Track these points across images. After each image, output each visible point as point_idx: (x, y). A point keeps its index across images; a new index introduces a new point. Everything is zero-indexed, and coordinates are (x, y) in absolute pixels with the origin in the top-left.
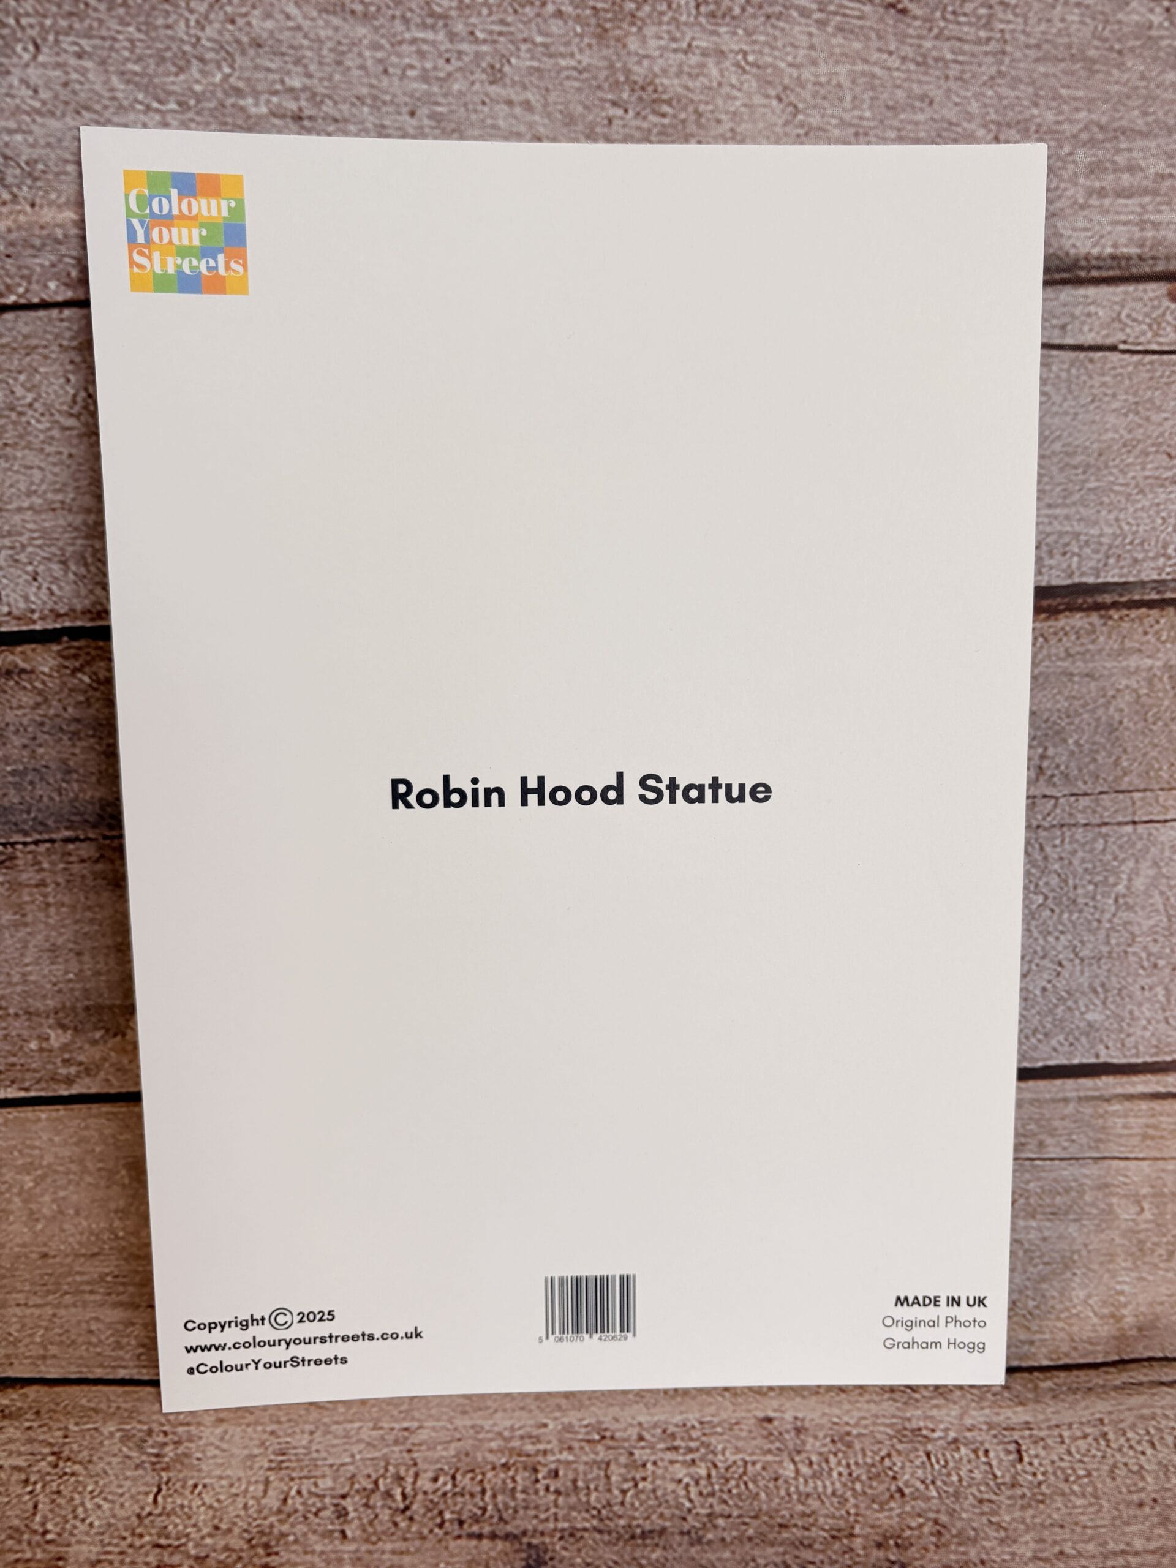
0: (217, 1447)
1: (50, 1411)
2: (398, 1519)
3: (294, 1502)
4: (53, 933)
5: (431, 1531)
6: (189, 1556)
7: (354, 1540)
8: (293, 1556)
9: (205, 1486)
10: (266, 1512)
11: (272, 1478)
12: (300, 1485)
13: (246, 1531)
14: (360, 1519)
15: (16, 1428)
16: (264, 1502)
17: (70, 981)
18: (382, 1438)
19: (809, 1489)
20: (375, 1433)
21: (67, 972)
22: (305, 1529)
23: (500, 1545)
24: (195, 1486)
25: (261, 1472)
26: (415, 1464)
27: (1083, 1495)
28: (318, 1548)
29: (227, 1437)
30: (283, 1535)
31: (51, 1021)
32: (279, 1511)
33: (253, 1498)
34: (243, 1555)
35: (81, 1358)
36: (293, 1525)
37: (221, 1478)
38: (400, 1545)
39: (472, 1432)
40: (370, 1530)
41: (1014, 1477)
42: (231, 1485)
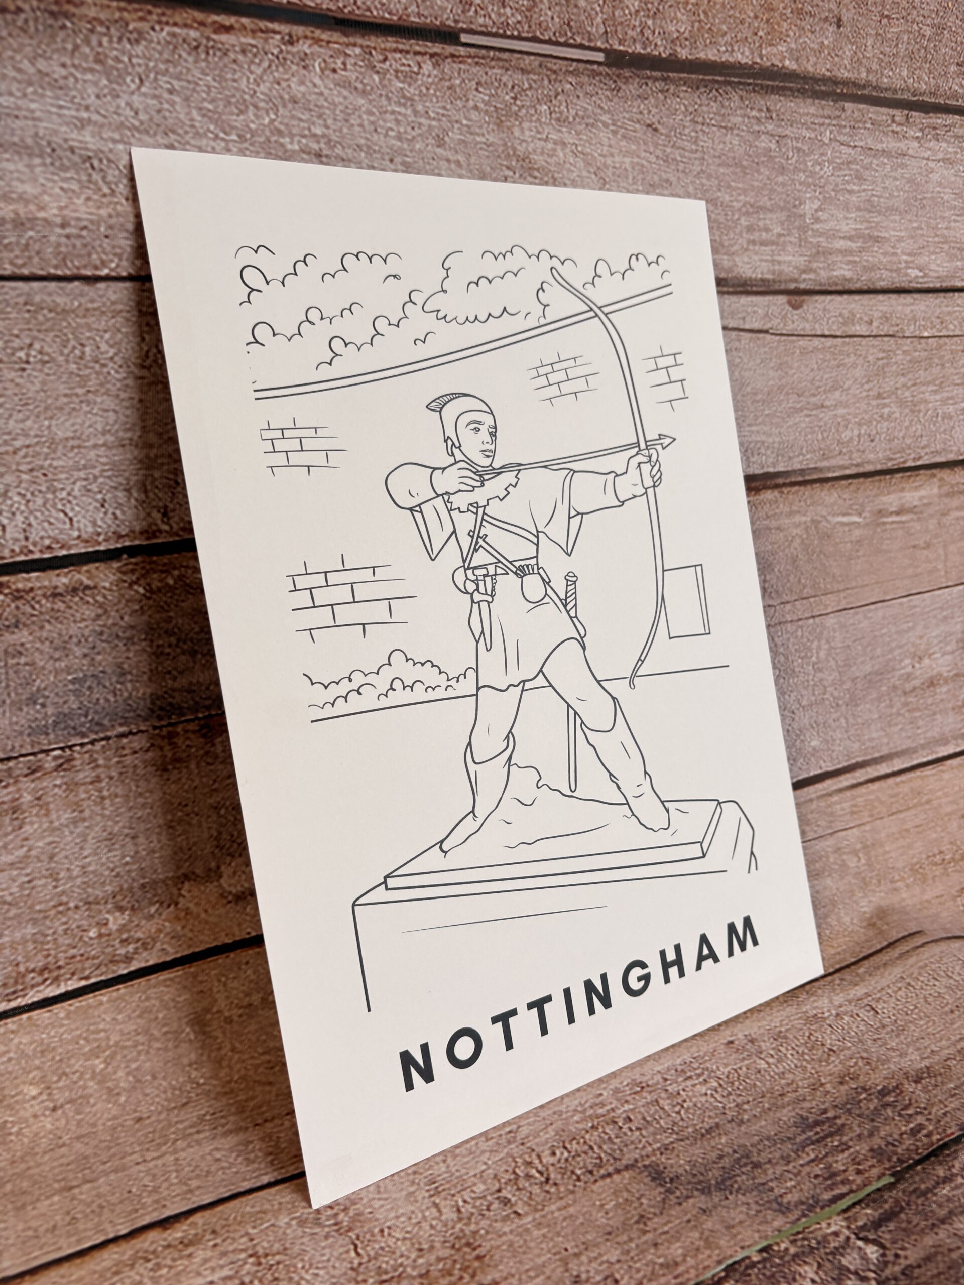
0: (379, 1199)
1: (224, 1227)
2: (547, 1188)
3: (466, 1209)
4: (110, 823)
5: (575, 1186)
6: (414, 1278)
7: (527, 1214)
8: (492, 1242)
9: (389, 1228)
10: (450, 1224)
11: (437, 1201)
12: (462, 1197)
13: (445, 1242)
14: (521, 1199)
15: (203, 1250)
16: (443, 1218)
17: (127, 864)
18: (498, 1144)
19: (781, 1069)
20: (490, 1143)
21: (123, 857)
22: (488, 1222)
23: (626, 1174)
24: (382, 1231)
25: (426, 1201)
26: (533, 1150)
27: (921, 1019)
28: (506, 1229)
29: (382, 1189)
30: (475, 1233)
31: (110, 906)
32: (460, 1220)
33: (433, 1219)
34: (456, 1258)
35: (223, 1180)
36: (477, 1223)
37: (397, 1217)
38: (562, 1203)
39: (556, 1116)
40: (533, 1203)
41: (880, 1022)
42: (410, 1218)
